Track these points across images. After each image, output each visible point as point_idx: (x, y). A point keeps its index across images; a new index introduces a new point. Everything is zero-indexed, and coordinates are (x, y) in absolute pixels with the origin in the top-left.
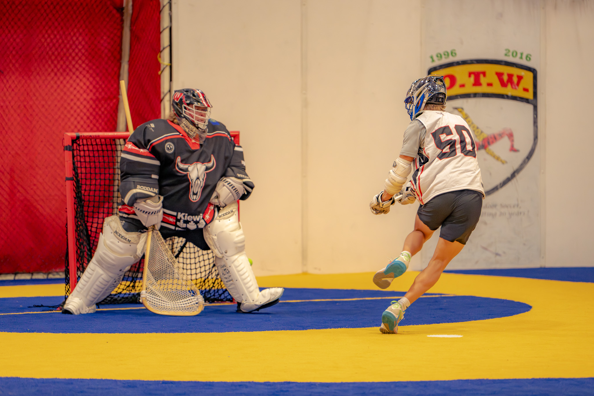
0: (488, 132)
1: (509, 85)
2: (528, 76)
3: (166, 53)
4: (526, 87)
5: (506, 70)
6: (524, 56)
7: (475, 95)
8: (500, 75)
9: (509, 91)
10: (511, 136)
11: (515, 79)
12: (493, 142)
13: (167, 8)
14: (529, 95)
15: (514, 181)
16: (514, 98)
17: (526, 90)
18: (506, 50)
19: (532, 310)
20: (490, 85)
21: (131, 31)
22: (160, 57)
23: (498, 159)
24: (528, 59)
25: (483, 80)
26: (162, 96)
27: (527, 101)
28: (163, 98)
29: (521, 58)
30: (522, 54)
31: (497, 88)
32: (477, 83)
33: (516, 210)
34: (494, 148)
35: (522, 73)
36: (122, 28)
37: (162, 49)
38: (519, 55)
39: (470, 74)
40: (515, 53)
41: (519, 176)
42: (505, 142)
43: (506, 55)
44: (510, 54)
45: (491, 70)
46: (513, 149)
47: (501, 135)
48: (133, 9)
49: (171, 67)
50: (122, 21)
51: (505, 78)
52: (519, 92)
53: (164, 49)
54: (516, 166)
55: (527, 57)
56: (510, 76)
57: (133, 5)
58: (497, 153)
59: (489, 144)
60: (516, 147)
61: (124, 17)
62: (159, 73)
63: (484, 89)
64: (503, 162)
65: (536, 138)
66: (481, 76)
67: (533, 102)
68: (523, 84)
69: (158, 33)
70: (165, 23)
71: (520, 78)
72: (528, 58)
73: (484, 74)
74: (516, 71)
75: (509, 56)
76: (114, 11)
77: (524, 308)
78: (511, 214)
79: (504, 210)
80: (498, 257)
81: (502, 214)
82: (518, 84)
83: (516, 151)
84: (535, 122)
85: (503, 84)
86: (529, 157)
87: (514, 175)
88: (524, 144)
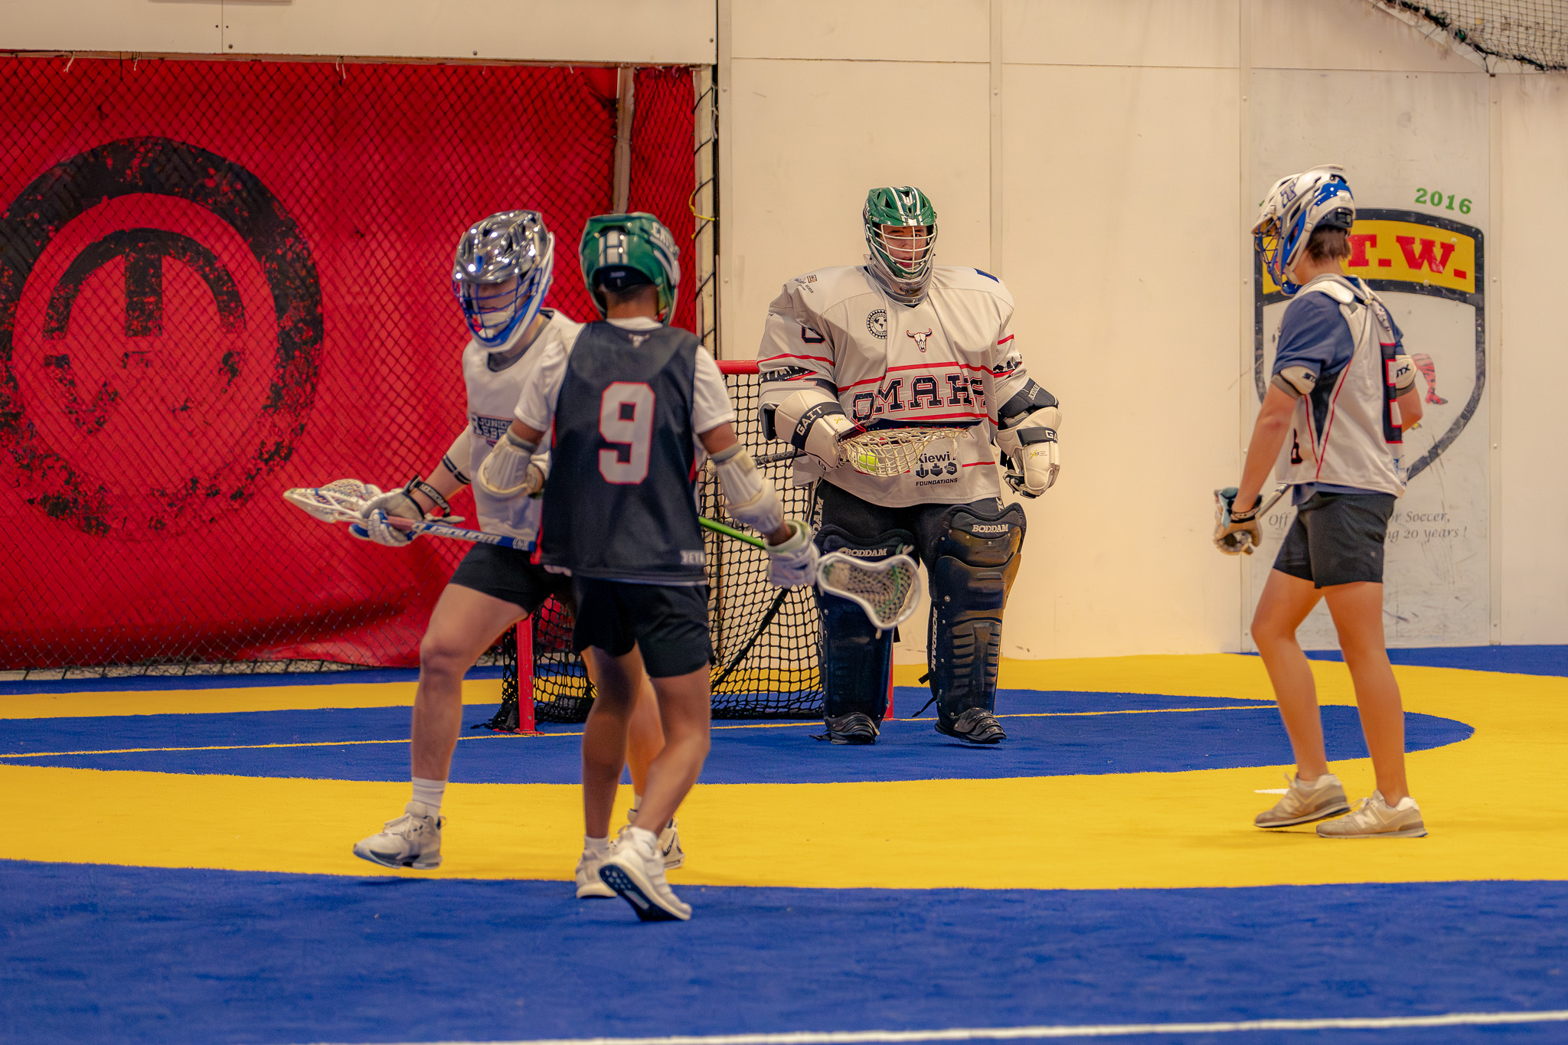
1: (1426, 263)
2: (1464, 246)
3: (706, 194)
4: (1461, 268)
5: (1419, 233)
6: (1456, 204)
8: (1405, 242)
9: (1425, 275)
10: (1428, 370)
11: (1438, 252)
13: (708, 101)
14: (1468, 285)
16: (1436, 291)
17: (1460, 274)
18: (1418, 190)
19: (1473, 736)
20: (1385, 263)
21: (633, 149)
22: (693, 204)
24: (1465, 209)
25: (1370, 253)
26: (698, 285)
27: (1461, 296)
28: (701, 289)
29: (1450, 207)
30: (1451, 198)
31: (1400, 271)
32: (1358, 260)
33: (1439, 526)
35: (1452, 238)
36: (615, 141)
37: (697, 186)
38: (1445, 202)
40: (1437, 198)
41: (1445, 456)
43: (1417, 201)
44: (1428, 198)
46: (1433, 398)
48: (636, 103)
49: (716, 226)
50: (614, 127)
51: (1417, 248)
52: (1445, 279)
53: (702, 186)
54: (1439, 434)
55: (1462, 205)
56: (1428, 245)
57: (636, 96)
60: (1439, 393)
61: (619, 121)
62: (693, 236)
63: (1373, 271)
65: (1481, 374)
66: (1368, 244)
67: (1475, 298)
68: (1454, 262)
69: (690, 152)
70: (704, 132)
71: (1448, 249)
72: (1466, 207)
73: (1373, 240)
74: (1439, 235)
75: (1425, 202)
76: (598, 107)
77: (1459, 731)
78: (1429, 535)
79: (1413, 526)
80: (1402, 624)
81: (1410, 534)
82: (1444, 261)
83: (1440, 401)
84: (1480, 342)
85: (1413, 263)
86: (1466, 415)
87: (1435, 453)
88: (1456, 387)
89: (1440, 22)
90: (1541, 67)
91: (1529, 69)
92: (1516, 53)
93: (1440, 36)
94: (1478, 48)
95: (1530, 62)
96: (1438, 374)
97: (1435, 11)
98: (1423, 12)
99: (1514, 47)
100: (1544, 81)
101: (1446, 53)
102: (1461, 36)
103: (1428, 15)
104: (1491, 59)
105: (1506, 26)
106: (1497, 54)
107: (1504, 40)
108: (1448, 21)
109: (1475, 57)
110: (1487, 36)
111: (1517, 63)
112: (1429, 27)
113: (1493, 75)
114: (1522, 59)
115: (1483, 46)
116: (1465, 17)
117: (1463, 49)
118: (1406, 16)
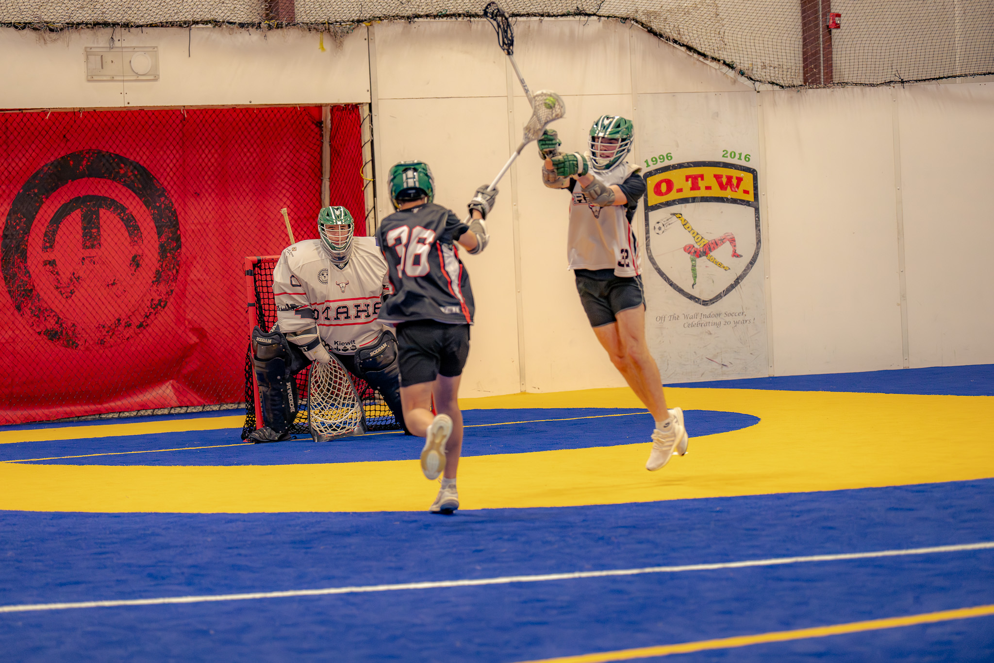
0: (709, 238)
1: (729, 188)
2: (748, 177)
3: (369, 167)
4: (746, 189)
5: (725, 172)
6: (743, 157)
7: (694, 200)
8: (718, 177)
9: (728, 193)
10: (732, 241)
11: (735, 181)
12: (714, 249)
13: (367, 121)
14: (750, 198)
15: (738, 288)
16: (734, 201)
17: (746, 192)
18: (724, 151)
19: (760, 422)
20: (708, 188)
21: (331, 146)
22: (362, 172)
23: (720, 265)
25: (701, 184)
26: (366, 213)
27: (747, 203)
28: (368, 215)
29: (740, 159)
30: (740, 154)
31: (716, 192)
32: (695, 187)
33: (741, 318)
34: (715, 254)
35: (742, 174)
36: (322, 144)
37: (364, 164)
38: (737, 156)
39: (687, 178)
40: (733, 155)
41: (742, 283)
42: (727, 247)
43: (723, 156)
44: (728, 155)
45: (709, 172)
46: (735, 255)
47: (722, 241)
48: (332, 123)
49: (374, 183)
50: (322, 136)
51: (724, 180)
52: (739, 195)
53: (366, 163)
54: (739, 272)
55: (746, 157)
56: (729, 178)
57: (332, 120)
58: (719, 260)
59: (710, 250)
60: (738, 252)
61: (324, 132)
62: (362, 189)
63: (703, 193)
64: (726, 269)
65: (759, 242)
66: (699, 179)
67: (754, 204)
68: (743, 186)
69: (359, 147)
70: (366, 137)
71: (740, 180)
72: (748, 158)
73: (702, 177)
74: (735, 173)
75: (727, 157)
76: (313, 126)
77: (752, 420)
78: (736, 323)
79: (728, 319)
80: (724, 368)
81: (726, 323)
82: (738, 186)
83: (738, 256)
84: (757, 226)
85: (722, 187)
86: (752, 262)
87: (737, 282)
88: (746, 248)
89: (730, 66)
90: (782, 87)
91: (777, 88)
92: (769, 80)
93: (731, 73)
94: (751, 79)
95: (777, 84)
96: (738, 242)
97: (728, 61)
98: (722, 62)
99: (768, 77)
100: (784, 94)
101: (735, 82)
102: (742, 73)
103: (724, 63)
104: (757, 84)
105: (764, 67)
106: (760, 81)
107: (763, 74)
108: (735, 66)
109: (749, 83)
110: (754, 72)
111: (770, 85)
112: (725, 69)
113: (758, 92)
114: (773, 83)
115: (753, 77)
116: (743, 63)
117: (743, 79)
118: (714, 64)
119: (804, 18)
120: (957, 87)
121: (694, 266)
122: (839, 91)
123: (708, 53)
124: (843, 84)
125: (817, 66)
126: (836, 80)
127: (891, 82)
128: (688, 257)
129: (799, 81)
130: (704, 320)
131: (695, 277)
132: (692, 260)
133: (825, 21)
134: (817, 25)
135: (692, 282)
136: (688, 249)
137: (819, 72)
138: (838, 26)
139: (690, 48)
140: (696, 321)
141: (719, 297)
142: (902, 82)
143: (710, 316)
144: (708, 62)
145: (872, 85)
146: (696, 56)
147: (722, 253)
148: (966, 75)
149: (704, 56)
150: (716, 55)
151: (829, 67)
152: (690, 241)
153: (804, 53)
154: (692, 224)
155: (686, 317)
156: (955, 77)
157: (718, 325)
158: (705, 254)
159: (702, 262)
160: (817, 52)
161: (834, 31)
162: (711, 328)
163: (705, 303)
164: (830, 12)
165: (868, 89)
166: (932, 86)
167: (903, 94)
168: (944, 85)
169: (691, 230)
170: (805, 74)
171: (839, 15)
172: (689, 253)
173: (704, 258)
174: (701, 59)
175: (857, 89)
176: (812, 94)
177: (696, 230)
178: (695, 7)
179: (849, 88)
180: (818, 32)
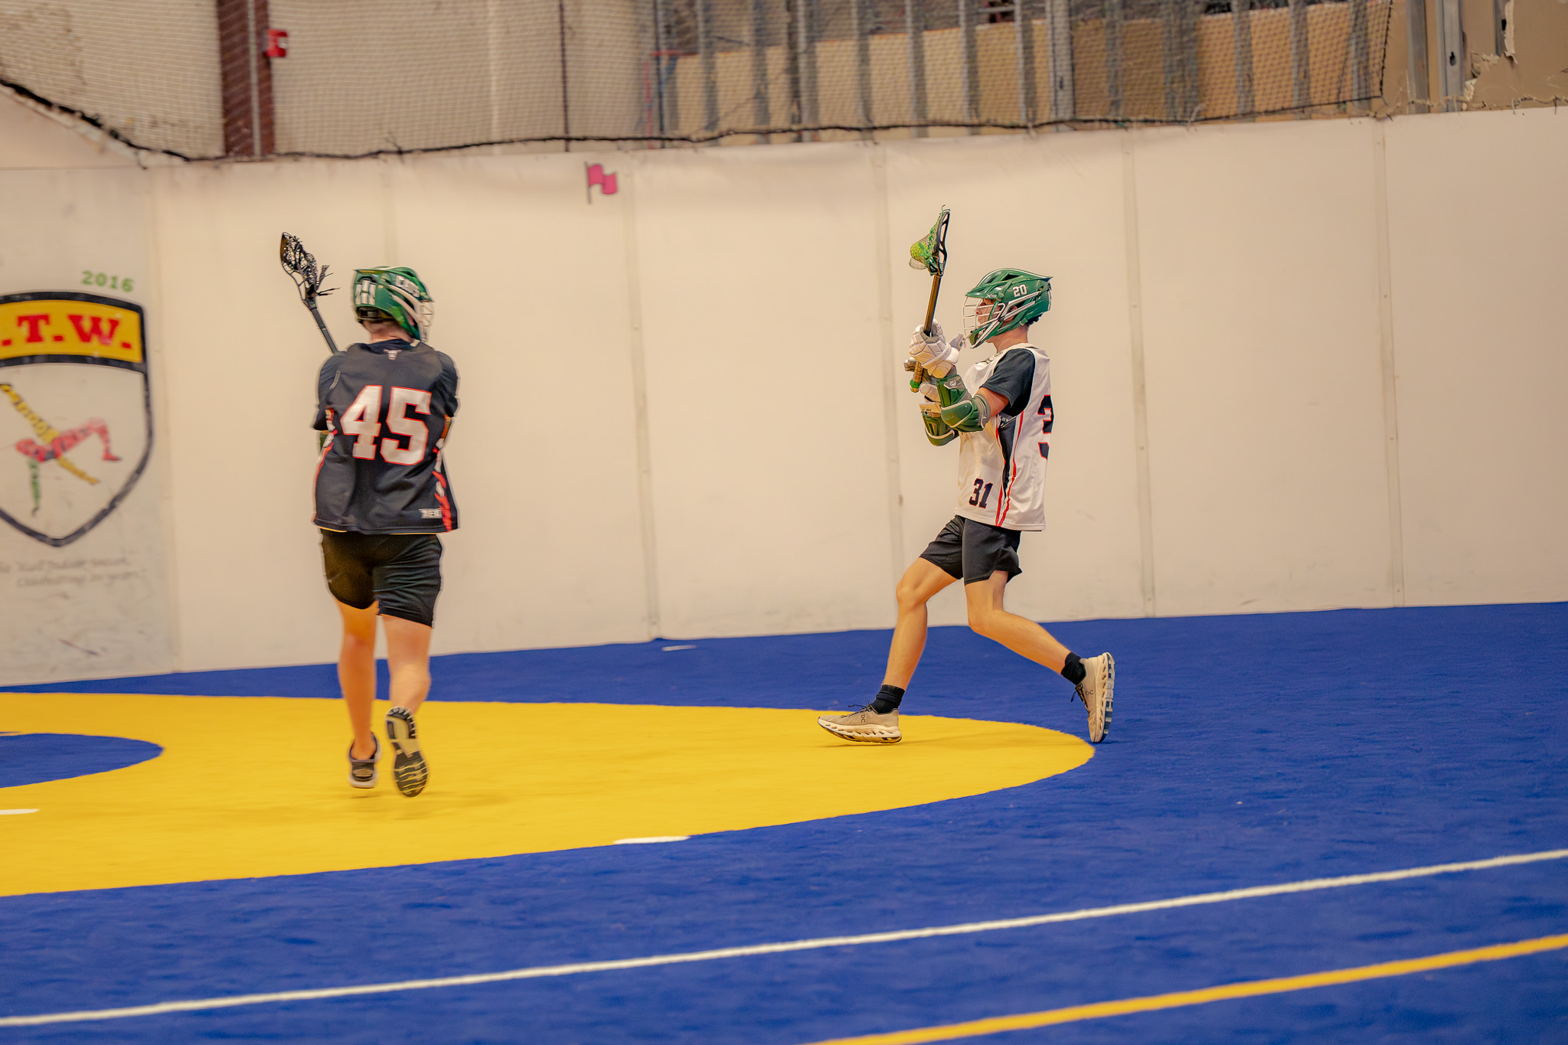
0: (62, 425)
1: (95, 338)
2: (129, 319)
4: (128, 340)
5: (87, 310)
6: (119, 283)
7: (32, 359)
8: (76, 320)
9: (95, 348)
10: (103, 432)
11: (105, 327)
12: (70, 446)
14: (134, 356)
15: (114, 515)
16: (105, 361)
17: (126, 346)
18: (85, 272)
19: (164, 754)
20: (58, 338)
23: (81, 475)
24: (127, 288)
25: (44, 330)
27: (129, 365)
29: (114, 286)
30: (114, 279)
31: (73, 345)
32: (35, 337)
33: (120, 569)
34: (72, 455)
35: (118, 314)
38: (110, 282)
39: (21, 319)
40: (101, 279)
41: (123, 507)
42: (93, 444)
43: (86, 282)
44: (93, 279)
45: (59, 310)
46: (109, 457)
47: (85, 432)
51: (87, 325)
52: (114, 351)
54: (116, 488)
55: (125, 282)
56: (96, 321)
58: (80, 466)
59: (64, 448)
60: (115, 452)
63: (47, 347)
64: (93, 482)
65: (150, 433)
66: (42, 322)
67: (141, 367)
68: (121, 334)
71: (114, 324)
72: (127, 285)
73: (46, 318)
74: (105, 312)
75: (91, 283)
77: (146, 751)
78: (113, 577)
79: (99, 570)
80: (93, 659)
81: (96, 578)
82: (111, 334)
83: (114, 459)
84: (148, 405)
85: (85, 337)
86: (140, 470)
87: (113, 505)
88: (128, 444)
89: (94, 122)
90: (187, 159)
91: (177, 161)
92: (165, 148)
93: (95, 134)
94: (130, 145)
95: (178, 155)
96: (114, 434)
97: (90, 113)
98: (78, 114)
99: (162, 142)
100: (191, 172)
101: (103, 150)
102: (114, 135)
103: (84, 118)
104: (143, 153)
105: (154, 124)
106: (148, 149)
107: (153, 137)
108: (101, 122)
109: (128, 152)
110: (137, 133)
111: (165, 157)
112: (86, 127)
113: (145, 168)
114: (170, 153)
115: (135, 142)
116: (114, 118)
117: (117, 146)
118: (65, 119)
119: (222, 39)
120: (497, 163)
121: (35, 477)
122: (288, 167)
123: (52, 99)
124: (296, 155)
125: (249, 124)
126: (281, 146)
127: (379, 152)
128: (23, 460)
129: (216, 150)
130: (56, 573)
131: (37, 495)
132: (33, 467)
133: (260, 45)
134: (246, 51)
135: (32, 506)
136: (25, 447)
137: (251, 136)
138: (282, 53)
139: (21, 90)
140: (39, 575)
141: (80, 532)
142: (400, 152)
143: (64, 566)
144: (54, 115)
145: (347, 157)
146: (31, 103)
147: (86, 454)
148: (511, 142)
149: (48, 104)
150: (67, 103)
151: (268, 124)
152: (27, 432)
153: (226, 101)
154: (30, 402)
155: (22, 568)
156: (491, 144)
157: (79, 581)
158: (55, 455)
159: (48, 469)
160: (247, 101)
161: (277, 62)
162: (67, 587)
163: (56, 543)
164: (267, 27)
165: (340, 165)
166: (452, 160)
167: (401, 171)
168: (473, 158)
169: (28, 413)
170: (227, 137)
171: (283, 34)
172: (27, 453)
173: (52, 463)
174: (41, 108)
175: (321, 165)
176: (240, 171)
177: (39, 410)
178: (29, 17)
179: (306, 164)
180: (247, 62)
